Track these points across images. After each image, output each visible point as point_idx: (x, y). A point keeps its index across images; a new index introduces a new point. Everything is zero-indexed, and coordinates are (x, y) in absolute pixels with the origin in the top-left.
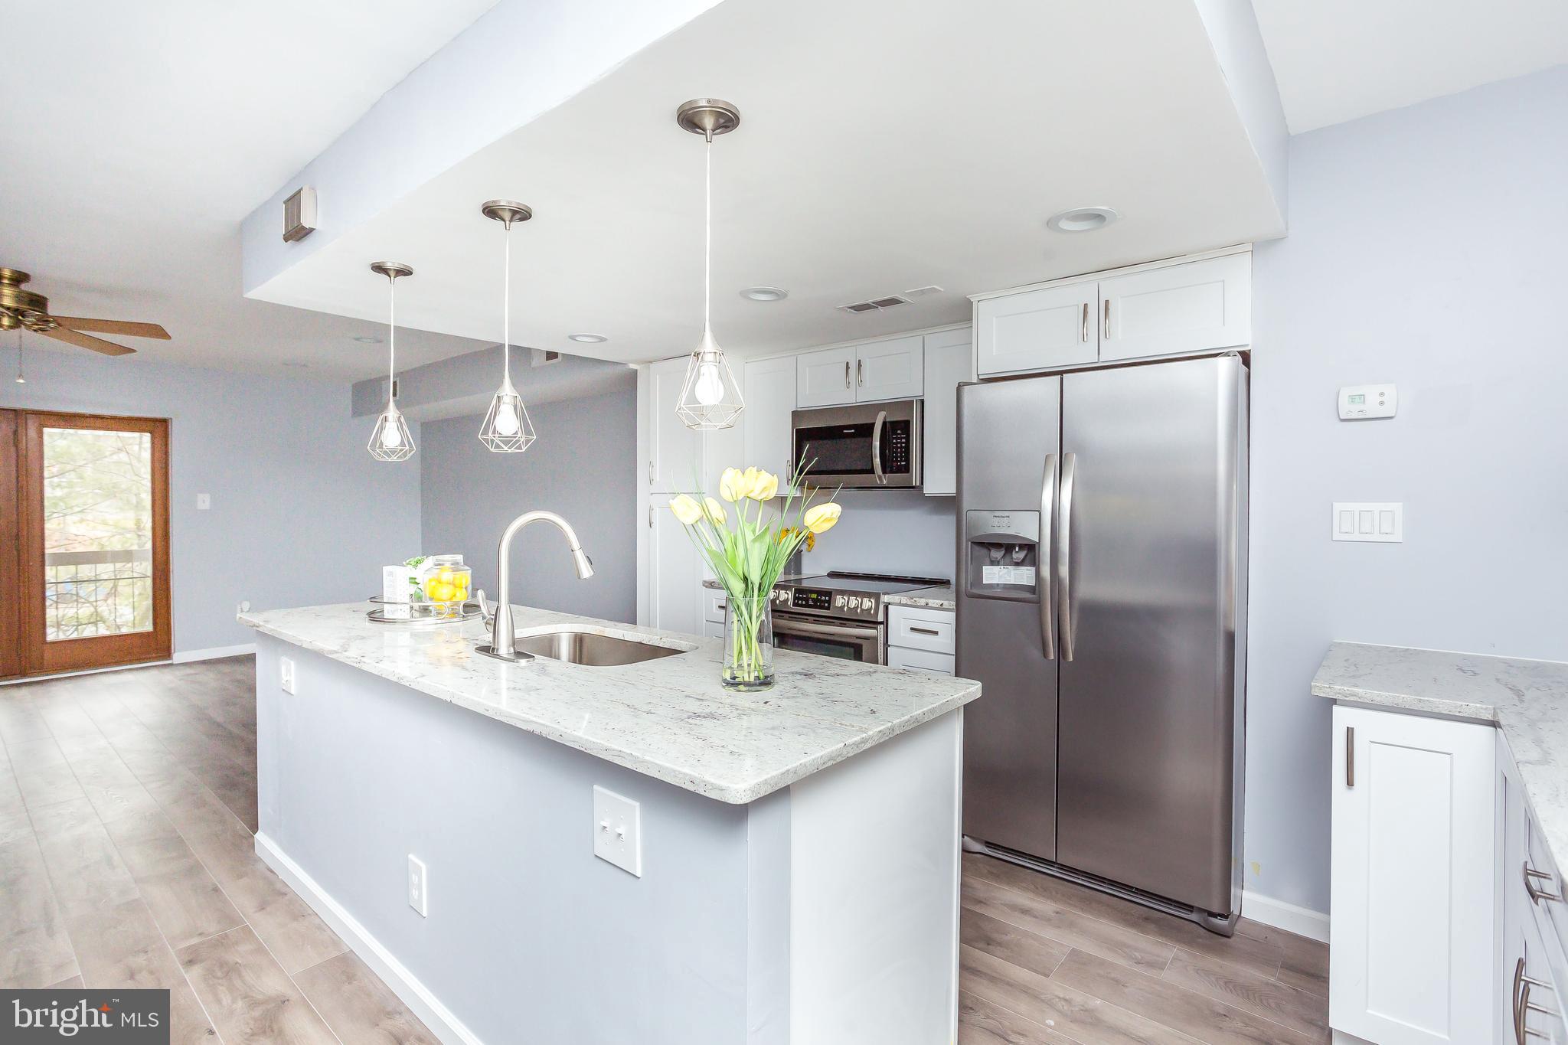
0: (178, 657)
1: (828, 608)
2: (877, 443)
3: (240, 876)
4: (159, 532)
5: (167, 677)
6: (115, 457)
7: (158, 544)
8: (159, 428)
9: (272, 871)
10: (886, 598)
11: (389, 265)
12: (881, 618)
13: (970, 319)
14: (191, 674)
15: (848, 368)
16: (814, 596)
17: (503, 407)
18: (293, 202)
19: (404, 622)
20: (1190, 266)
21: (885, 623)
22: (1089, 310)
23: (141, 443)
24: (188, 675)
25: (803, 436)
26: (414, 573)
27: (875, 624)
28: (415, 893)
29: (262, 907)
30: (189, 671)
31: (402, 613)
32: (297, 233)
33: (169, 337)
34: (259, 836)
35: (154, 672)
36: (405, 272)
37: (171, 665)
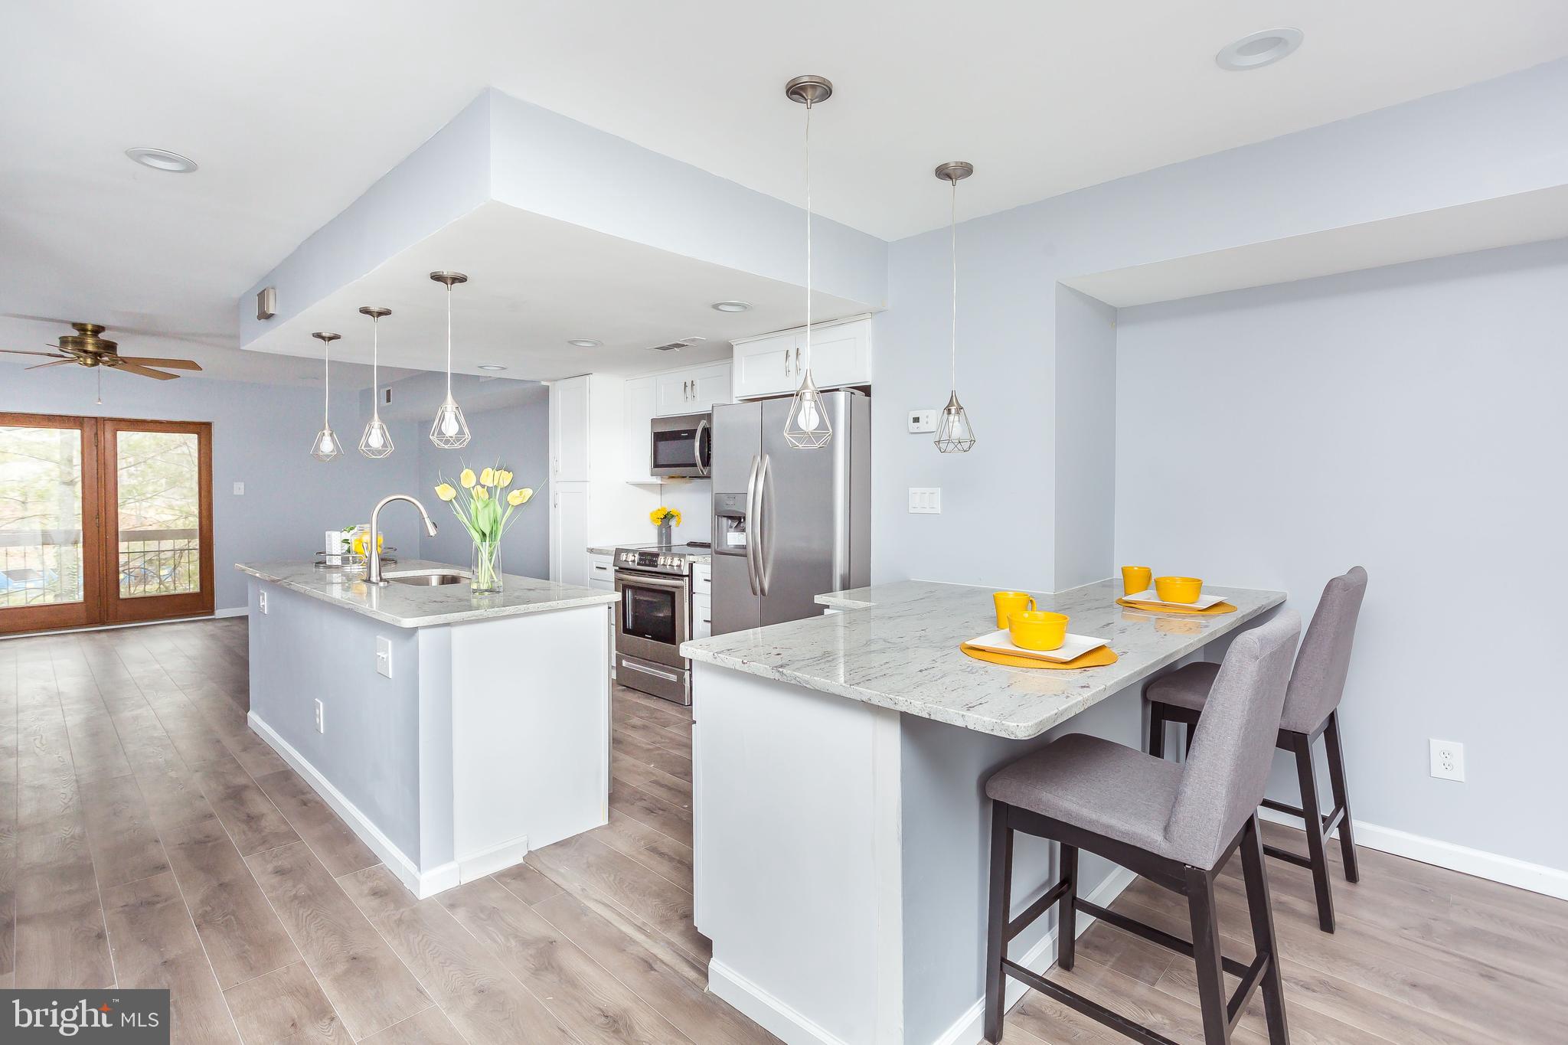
0: (220, 613)
1: (656, 566)
2: (697, 444)
3: (235, 736)
4: (205, 513)
5: (209, 627)
6: (179, 451)
7: (204, 522)
8: (203, 430)
9: (255, 733)
10: (691, 559)
11: (324, 334)
12: (686, 572)
13: (732, 357)
14: (228, 626)
15: (685, 386)
16: (649, 557)
17: (373, 431)
18: (262, 296)
19: (337, 567)
20: (842, 327)
21: (690, 576)
22: (790, 353)
23: (191, 442)
24: (226, 626)
25: (659, 437)
26: (346, 535)
27: (681, 576)
28: (318, 720)
29: (245, 750)
30: (227, 623)
31: (337, 561)
32: (264, 316)
33: (201, 369)
34: (250, 714)
35: (200, 624)
36: (336, 337)
37: (214, 619)
